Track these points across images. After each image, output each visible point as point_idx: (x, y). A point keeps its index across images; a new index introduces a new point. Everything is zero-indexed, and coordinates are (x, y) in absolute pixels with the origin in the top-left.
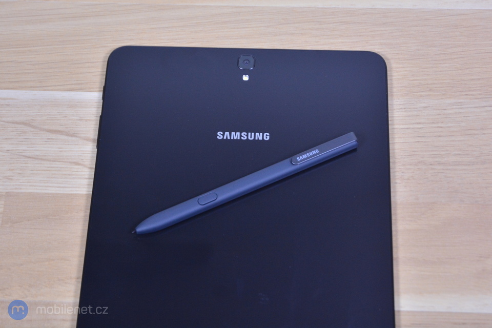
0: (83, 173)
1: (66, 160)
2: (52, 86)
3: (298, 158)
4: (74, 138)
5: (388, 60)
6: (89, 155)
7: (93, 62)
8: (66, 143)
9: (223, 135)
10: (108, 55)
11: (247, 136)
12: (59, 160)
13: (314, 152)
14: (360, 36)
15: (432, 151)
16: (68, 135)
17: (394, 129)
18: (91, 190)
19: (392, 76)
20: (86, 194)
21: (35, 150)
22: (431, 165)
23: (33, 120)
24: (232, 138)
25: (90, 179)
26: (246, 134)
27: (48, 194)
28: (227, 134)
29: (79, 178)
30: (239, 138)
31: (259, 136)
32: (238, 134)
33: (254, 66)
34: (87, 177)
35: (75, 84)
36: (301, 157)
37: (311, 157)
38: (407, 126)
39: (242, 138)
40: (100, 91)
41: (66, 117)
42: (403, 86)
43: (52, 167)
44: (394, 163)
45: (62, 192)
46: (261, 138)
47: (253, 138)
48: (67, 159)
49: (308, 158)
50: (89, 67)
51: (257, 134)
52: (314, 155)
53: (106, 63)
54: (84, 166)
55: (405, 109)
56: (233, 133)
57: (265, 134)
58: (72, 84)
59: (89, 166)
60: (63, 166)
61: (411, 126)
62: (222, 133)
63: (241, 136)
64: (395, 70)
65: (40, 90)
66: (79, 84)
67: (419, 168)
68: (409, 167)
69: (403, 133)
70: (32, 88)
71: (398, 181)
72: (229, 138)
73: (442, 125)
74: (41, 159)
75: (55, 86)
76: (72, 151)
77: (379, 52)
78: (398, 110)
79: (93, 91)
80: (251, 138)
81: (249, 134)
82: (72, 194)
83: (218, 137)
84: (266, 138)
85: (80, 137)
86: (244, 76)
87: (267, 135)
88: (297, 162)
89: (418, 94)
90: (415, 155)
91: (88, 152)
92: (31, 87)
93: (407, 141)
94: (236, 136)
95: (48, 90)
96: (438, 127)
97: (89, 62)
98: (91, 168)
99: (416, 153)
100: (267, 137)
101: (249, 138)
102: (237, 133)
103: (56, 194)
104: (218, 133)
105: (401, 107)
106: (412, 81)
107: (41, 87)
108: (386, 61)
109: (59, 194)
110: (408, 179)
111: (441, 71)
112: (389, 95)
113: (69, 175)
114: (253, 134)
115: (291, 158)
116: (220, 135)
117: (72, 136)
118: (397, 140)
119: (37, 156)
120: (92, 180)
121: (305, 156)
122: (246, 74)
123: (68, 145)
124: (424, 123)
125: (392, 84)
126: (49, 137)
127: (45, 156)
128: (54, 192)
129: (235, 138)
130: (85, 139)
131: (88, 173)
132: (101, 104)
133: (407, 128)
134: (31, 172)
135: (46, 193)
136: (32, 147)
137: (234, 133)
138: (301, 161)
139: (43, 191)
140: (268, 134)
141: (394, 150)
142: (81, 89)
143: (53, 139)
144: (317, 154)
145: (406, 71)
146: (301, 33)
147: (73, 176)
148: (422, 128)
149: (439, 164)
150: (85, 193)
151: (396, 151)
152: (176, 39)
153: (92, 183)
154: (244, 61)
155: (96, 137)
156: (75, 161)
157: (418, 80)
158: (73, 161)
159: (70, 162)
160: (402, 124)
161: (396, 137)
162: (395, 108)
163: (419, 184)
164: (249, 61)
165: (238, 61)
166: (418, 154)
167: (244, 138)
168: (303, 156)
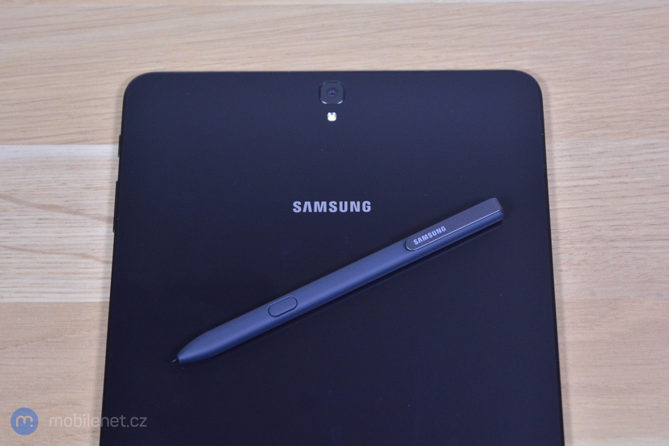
0: (95, 270)
1: (68, 251)
2: (41, 137)
3: (415, 241)
4: (78, 217)
5: (543, 81)
6: (103, 242)
7: (102, 98)
8: (67, 225)
9: (302, 206)
10: (125, 87)
11: (338, 206)
12: (58, 252)
13: (439, 231)
14: (500, 45)
15: (612, 220)
16: (69, 212)
17: (554, 188)
18: (108, 295)
19: (549, 106)
20: (101, 303)
21: (20, 237)
22: (612, 241)
23: (15, 190)
24: (315, 211)
25: (105, 278)
26: (335, 203)
27: (44, 303)
28: (307, 204)
29: (89, 278)
30: (325, 211)
31: (355, 206)
32: (324, 203)
33: (344, 99)
34: (101, 276)
35: (76, 133)
36: (419, 239)
37: (434, 238)
38: (574, 183)
39: (331, 210)
40: (114, 143)
41: (64, 184)
42: (567, 122)
43: (47, 263)
44: (558, 240)
45: (64, 301)
46: (358, 210)
47: (346, 210)
48: (71, 249)
49: (430, 240)
50: (96, 106)
51: (352, 203)
52: (439, 235)
53: (122, 99)
54: (96, 259)
55: (570, 156)
56: (316, 203)
57: (364, 203)
58: (72, 133)
59: (103, 259)
60: (64, 260)
61: (581, 183)
62: (300, 203)
63: (328, 207)
64: (553, 96)
65: (25, 144)
66: (81, 133)
67: (594, 247)
68: (579, 245)
69: (569, 194)
70: (12, 141)
71: (563, 268)
72: (310, 210)
73: (626, 180)
75: (47, 137)
76: (77, 236)
77: (528, 70)
78: (560, 159)
79: (104, 143)
80: (343, 209)
81: (341, 203)
82: (79, 303)
83: (295, 210)
84: (367, 209)
85: (87, 215)
86: (329, 114)
87: (367, 205)
88: (414, 246)
89: (590, 132)
90: (587, 226)
91: (100, 237)
92: (11, 139)
93: (574, 206)
94: (320, 207)
96: (620, 183)
97: (96, 99)
98: (106, 262)
99: (590, 224)
100: (367, 207)
101: (341, 210)
102: (322, 203)
103: (57, 303)
104: (295, 204)
105: (565, 153)
106: (580, 112)
107: (26, 139)
108: (539, 84)
109: (60, 303)
110: (579, 264)
111: (622, 97)
112: (546, 136)
113: (74, 274)
114: (346, 203)
115: (403, 241)
116: (297, 207)
117: (76, 213)
118: (559, 205)
119: (24, 245)
120: (110, 281)
121: (425, 238)
122: (332, 112)
123: (71, 227)
124: (599, 177)
125: (550, 118)
126: (42, 217)
127: (37, 245)
128: (52, 301)
129: (320, 211)
130: (95, 218)
131: (102, 270)
132: (118, 163)
133: (576, 186)
134: (17, 271)
135: (40, 303)
136: (16, 233)
137: (318, 203)
138: (420, 245)
139: (36, 300)
140: (369, 203)
141: (556, 220)
142: (87, 141)
143: (47, 219)
144: (443, 233)
145: (570, 97)
146: (412, 44)
147: (81, 276)
148: (598, 185)
149: (625, 239)
150: (98, 300)
151: (559, 222)
152: (225, 59)
153: (109, 285)
154: (329, 90)
155: (112, 214)
156: (82, 252)
157: (588, 111)
158: (79, 252)
159: (76, 254)
160: (567, 180)
161: (559, 199)
162: (556, 156)
163: (595, 271)
164: (334, 89)
165: (320, 91)
166: (592, 226)
167: (333, 209)
168: (423, 237)
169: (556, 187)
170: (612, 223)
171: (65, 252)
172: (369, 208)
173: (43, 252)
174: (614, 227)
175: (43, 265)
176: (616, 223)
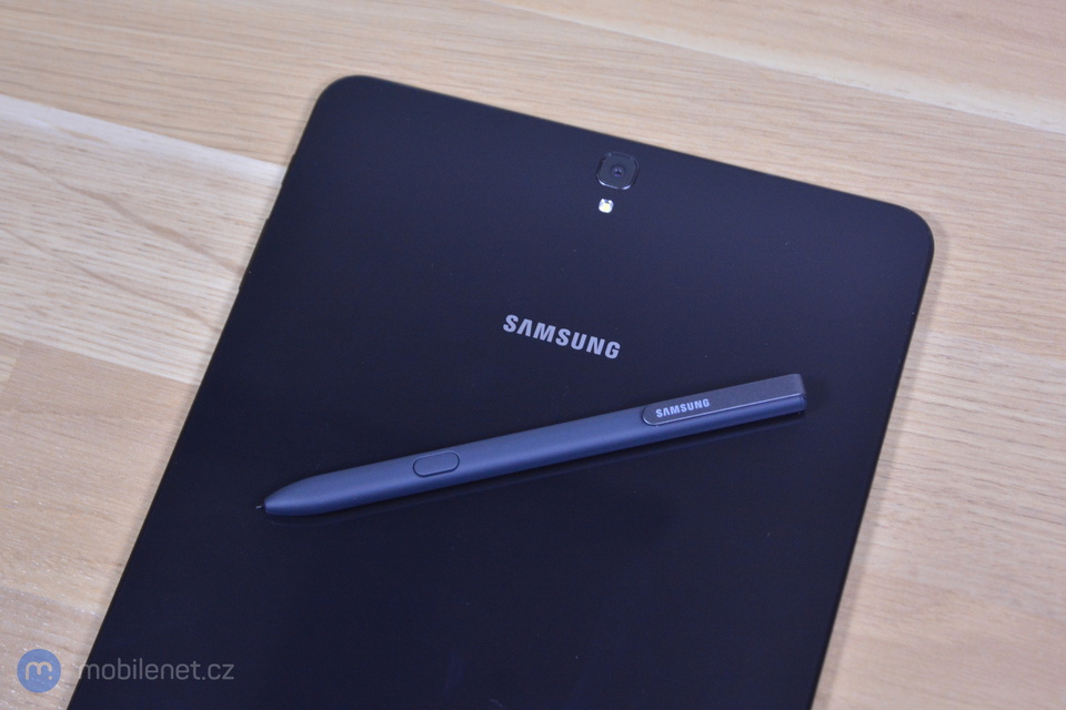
0: (197, 337)
1: (169, 301)
2: (186, 130)
3: (658, 411)
4: (200, 256)
5: (944, 235)
6: (222, 300)
7: (289, 97)
8: (181, 263)
9: (518, 325)
10: (324, 88)
11: (570, 338)
12: (155, 297)
13: (698, 404)
14: (897, 166)
15: (982, 470)
16: (190, 245)
17: (909, 399)
18: (201, 377)
20: (190, 385)
21: (111, 263)
22: (970, 501)
23: (126, 195)
24: (536, 336)
25: (207, 353)
26: (568, 333)
27: (112, 364)
28: (528, 323)
29: (188, 347)
30: (550, 340)
31: (596, 345)
32: (552, 329)
33: (633, 183)
34: (203, 347)
35: (235, 136)
36: (666, 409)
37: (688, 413)
38: (941, 400)
39: (558, 341)
40: (283, 164)
41: (196, 204)
42: (961, 306)
43: (136, 309)
44: (886, 477)
45: (141, 369)
46: (598, 351)
47: (581, 347)
48: (174, 298)
49: (681, 414)
50: (276, 105)
51: (593, 340)
52: (696, 411)
53: (313, 104)
54: (204, 322)
55: (949, 358)
56: (541, 326)
57: (610, 344)
58: (230, 135)
59: (214, 325)
60: (160, 312)
61: (952, 402)
62: (516, 319)
63: (556, 335)
64: (953, 262)
65: (159, 133)
66: (243, 138)
67: (938, 504)
68: (916, 495)
69: (927, 414)
70: (144, 125)
71: (882, 522)
72: (528, 334)
73: (1024, 416)
74: (120, 287)
75: (194, 131)
76: (189, 283)
77: (927, 214)
78: (932, 358)
79: (269, 161)
80: (577, 344)
81: (577, 335)
82: (160, 378)
83: (506, 327)
84: (611, 353)
85: (213, 256)
86: (603, 200)
87: (613, 347)
88: (654, 418)
89: (991, 330)
90: (939, 470)
91: (219, 291)
92: (143, 122)
93: (930, 434)
94: (545, 332)
95: (176, 137)
96: (1013, 418)
97: (278, 95)
98: (216, 330)
99: (944, 467)
100: (613, 350)
101: (574, 345)
102: (550, 327)
103: (129, 369)
104: (509, 319)
105: (943, 352)
106: (986, 297)
107: (163, 126)
109: (134, 370)
110: (908, 523)
112: (919, 318)
113: (167, 334)
114: (584, 337)
115: (643, 407)
116: (509, 323)
117: (198, 249)
118: (907, 427)
119: (113, 276)
120: (209, 357)
121: (675, 410)
122: (607, 198)
123: (184, 267)
124: (982, 402)
125: (936, 293)
126: (148, 242)
127: (129, 280)
128: (125, 364)
129: (543, 338)
130: (222, 264)
131: (207, 339)
132: (277, 193)
133: (941, 405)
134: (90, 309)
135: (107, 363)
136: (107, 256)
137: (543, 325)
138: (664, 418)
139: (102, 357)
140: (618, 346)
141: (894, 446)
142: (247, 151)
143: (156, 247)
145: (980, 271)
146: (764, 132)
147: (175, 340)
148: (977, 412)
149: (990, 504)
150: (188, 381)
151: (899, 451)
152: (482, 85)
153: (207, 364)
154: (613, 167)
155: (246, 264)
156: (188, 306)
157: (1000, 299)
158: (184, 305)
159: (178, 307)
160: (933, 393)
161: (909, 418)
162: (927, 351)
163: (930, 539)
164: (624, 168)
165: (600, 165)
166: (947, 471)
167: (562, 341)
168: (672, 408)
169: (911, 399)
170: (980, 475)
171: (165, 300)
172: (616, 353)
173: (134, 293)
174: (980, 482)
175: (130, 311)
176: (985, 476)
